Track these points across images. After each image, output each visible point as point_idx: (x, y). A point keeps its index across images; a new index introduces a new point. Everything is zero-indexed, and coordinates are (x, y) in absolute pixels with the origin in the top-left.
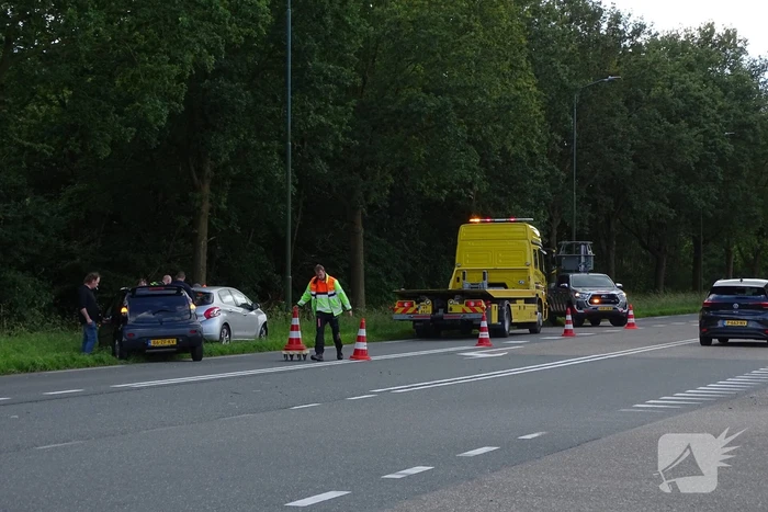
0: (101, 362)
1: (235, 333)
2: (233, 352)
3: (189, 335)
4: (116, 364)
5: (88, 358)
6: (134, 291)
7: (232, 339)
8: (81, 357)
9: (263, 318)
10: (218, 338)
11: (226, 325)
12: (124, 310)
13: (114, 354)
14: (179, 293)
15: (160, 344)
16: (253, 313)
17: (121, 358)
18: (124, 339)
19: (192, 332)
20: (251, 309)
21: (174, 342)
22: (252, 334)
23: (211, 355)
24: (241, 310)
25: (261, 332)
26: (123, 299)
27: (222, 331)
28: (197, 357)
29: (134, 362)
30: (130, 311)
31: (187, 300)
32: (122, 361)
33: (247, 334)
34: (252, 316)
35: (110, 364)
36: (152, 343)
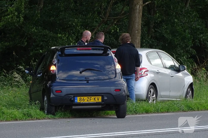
0: (29, 116)
1: (161, 93)
2: (157, 111)
3: (114, 93)
4: (44, 118)
5: (16, 112)
6: (62, 50)
7: (159, 99)
8: (10, 111)
9: (189, 79)
10: (144, 97)
11: (153, 85)
12: (53, 68)
13: (42, 109)
14: (105, 54)
15: (86, 101)
16: (180, 74)
17: (49, 113)
18: (52, 96)
19: (116, 90)
20: (178, 70)
21: (99, 99)
22: (178, 94)
23: (136, 112)
24: (168, 71)
25: (187, 93)
26: (52, 58)
27: (149, 91)
28: (121, 115)
29: (60, 117)
30: (59, 69)
31: (113, 60)
32: (50, 116)
33: (172, 94)
34: (179, 78)
35: (37, 119)
36: (78, 100)
